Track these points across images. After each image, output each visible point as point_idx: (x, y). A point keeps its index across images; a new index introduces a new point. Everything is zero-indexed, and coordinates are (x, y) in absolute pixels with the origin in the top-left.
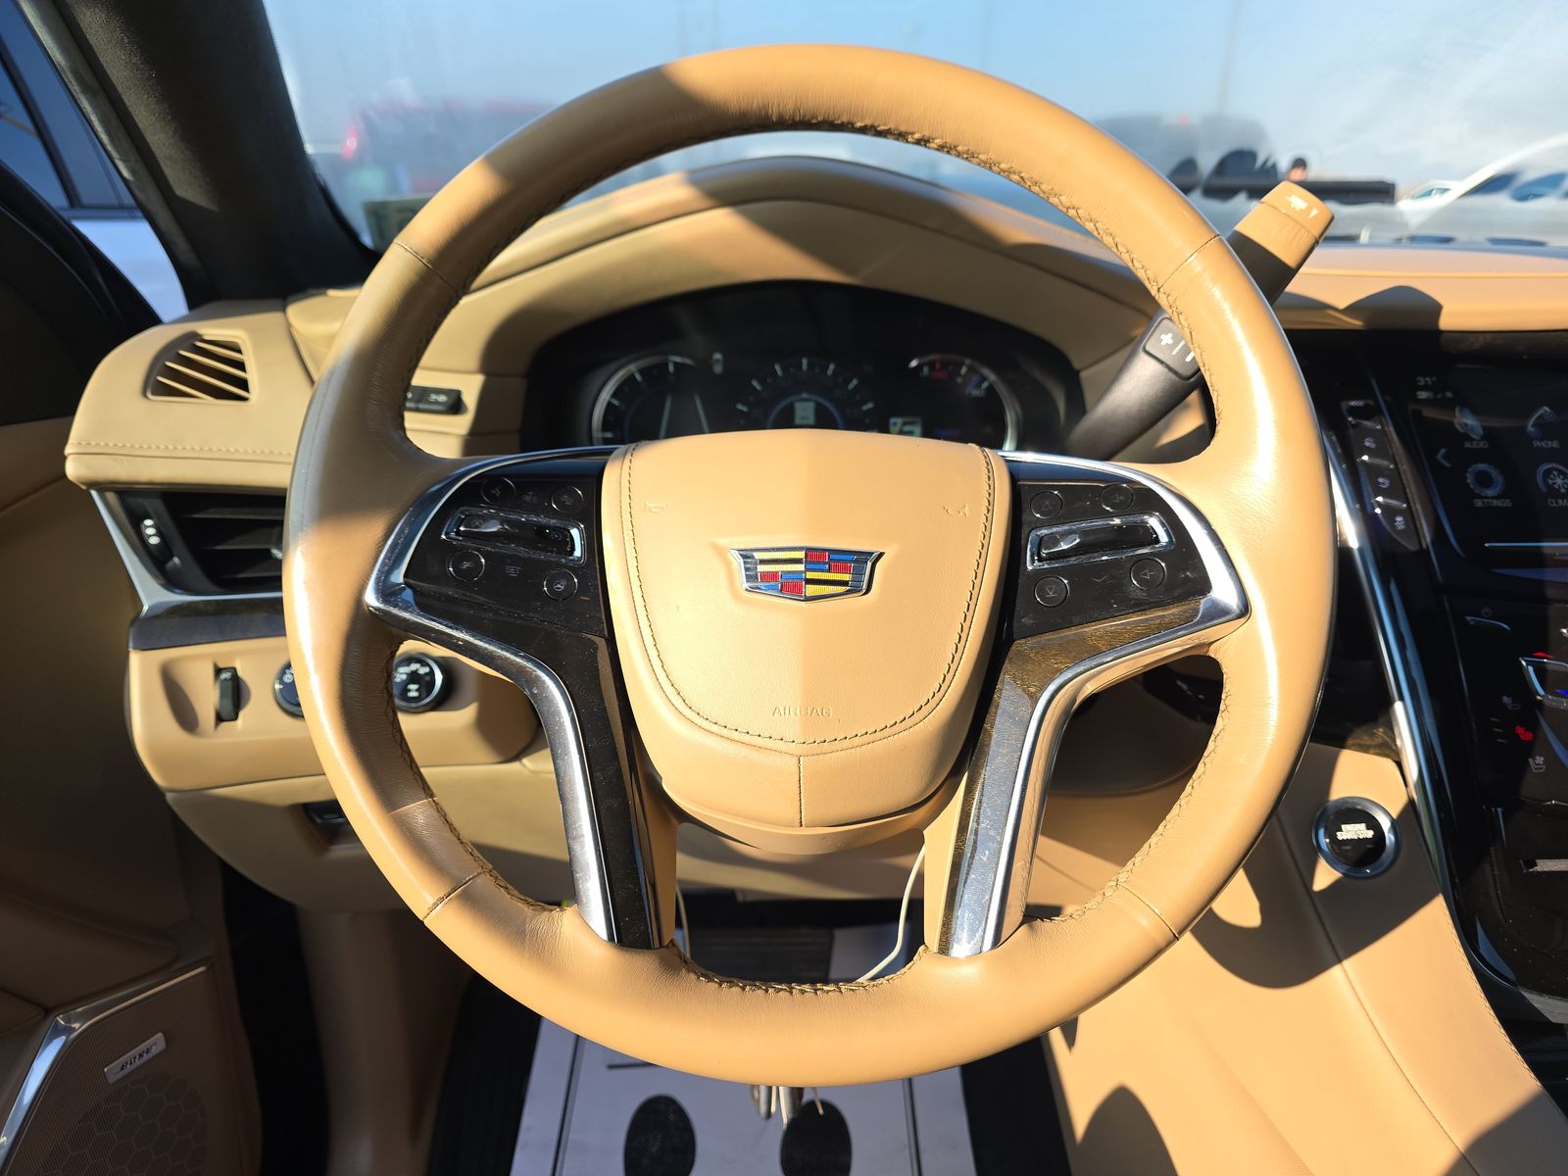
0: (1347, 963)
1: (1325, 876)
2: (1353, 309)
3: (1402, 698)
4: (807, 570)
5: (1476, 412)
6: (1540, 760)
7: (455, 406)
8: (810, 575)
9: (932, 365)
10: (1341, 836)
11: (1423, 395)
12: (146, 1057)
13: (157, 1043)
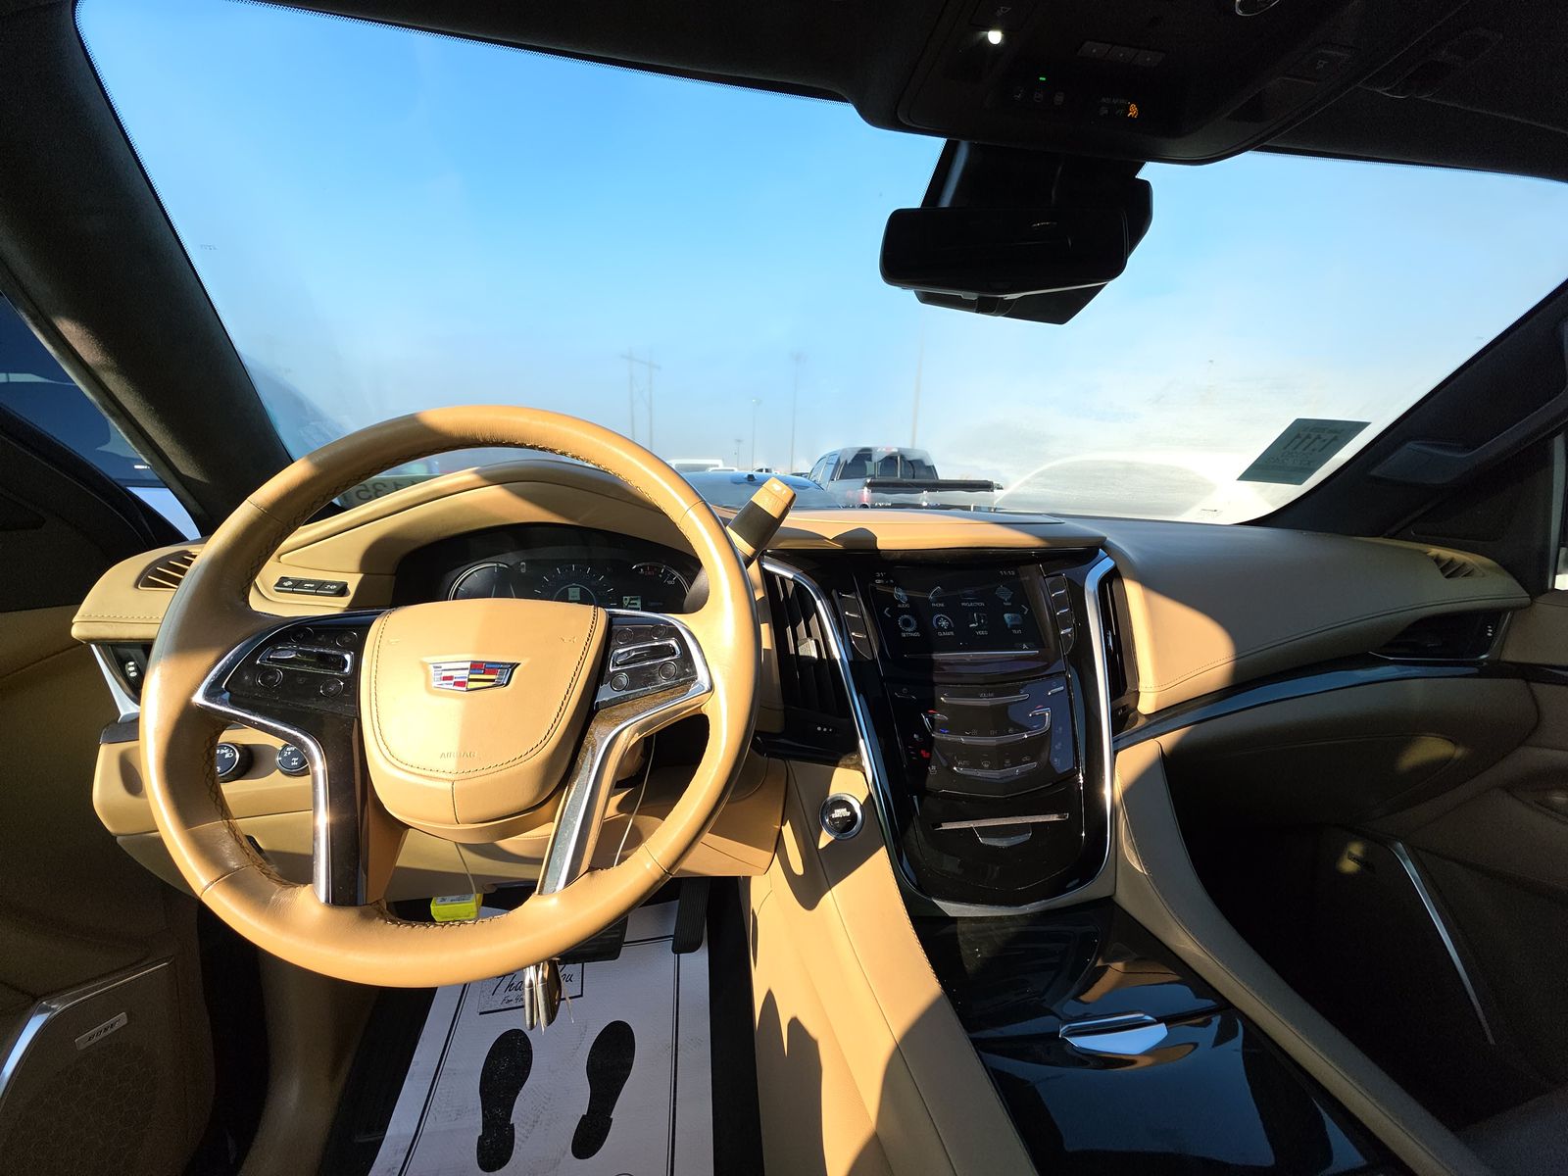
0: (834, 889)
1: (825, 839)
2: (836, 539)
3: (863, 737)
4: (470, 673)
5: (904, 589)
6: (934, 767)
7: (342, 591)
8: (472, 677)
9: (644, 567)
10: (834, 816)
11: (879, 581)
12: (109, 1031)
13: (121, 1019)
